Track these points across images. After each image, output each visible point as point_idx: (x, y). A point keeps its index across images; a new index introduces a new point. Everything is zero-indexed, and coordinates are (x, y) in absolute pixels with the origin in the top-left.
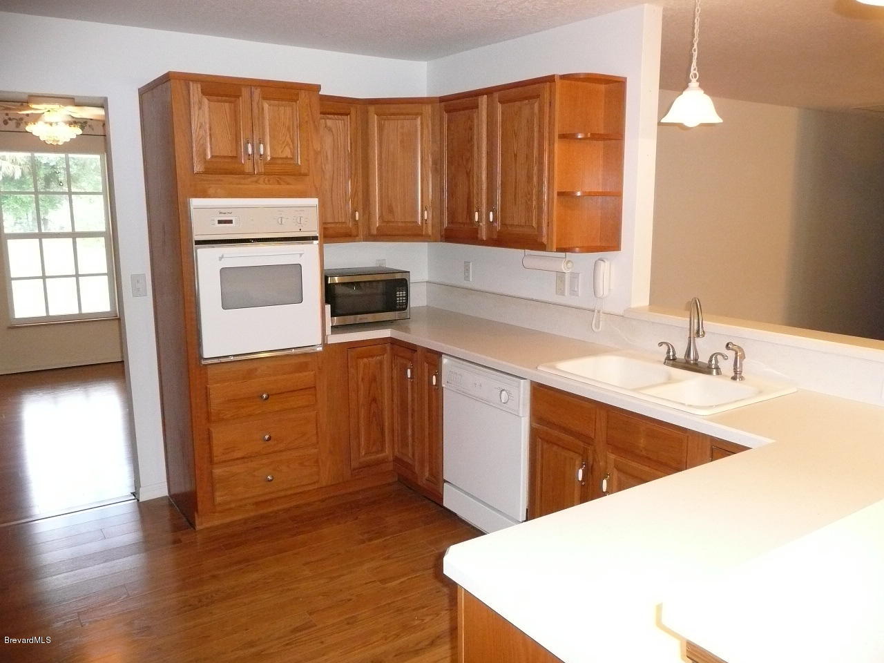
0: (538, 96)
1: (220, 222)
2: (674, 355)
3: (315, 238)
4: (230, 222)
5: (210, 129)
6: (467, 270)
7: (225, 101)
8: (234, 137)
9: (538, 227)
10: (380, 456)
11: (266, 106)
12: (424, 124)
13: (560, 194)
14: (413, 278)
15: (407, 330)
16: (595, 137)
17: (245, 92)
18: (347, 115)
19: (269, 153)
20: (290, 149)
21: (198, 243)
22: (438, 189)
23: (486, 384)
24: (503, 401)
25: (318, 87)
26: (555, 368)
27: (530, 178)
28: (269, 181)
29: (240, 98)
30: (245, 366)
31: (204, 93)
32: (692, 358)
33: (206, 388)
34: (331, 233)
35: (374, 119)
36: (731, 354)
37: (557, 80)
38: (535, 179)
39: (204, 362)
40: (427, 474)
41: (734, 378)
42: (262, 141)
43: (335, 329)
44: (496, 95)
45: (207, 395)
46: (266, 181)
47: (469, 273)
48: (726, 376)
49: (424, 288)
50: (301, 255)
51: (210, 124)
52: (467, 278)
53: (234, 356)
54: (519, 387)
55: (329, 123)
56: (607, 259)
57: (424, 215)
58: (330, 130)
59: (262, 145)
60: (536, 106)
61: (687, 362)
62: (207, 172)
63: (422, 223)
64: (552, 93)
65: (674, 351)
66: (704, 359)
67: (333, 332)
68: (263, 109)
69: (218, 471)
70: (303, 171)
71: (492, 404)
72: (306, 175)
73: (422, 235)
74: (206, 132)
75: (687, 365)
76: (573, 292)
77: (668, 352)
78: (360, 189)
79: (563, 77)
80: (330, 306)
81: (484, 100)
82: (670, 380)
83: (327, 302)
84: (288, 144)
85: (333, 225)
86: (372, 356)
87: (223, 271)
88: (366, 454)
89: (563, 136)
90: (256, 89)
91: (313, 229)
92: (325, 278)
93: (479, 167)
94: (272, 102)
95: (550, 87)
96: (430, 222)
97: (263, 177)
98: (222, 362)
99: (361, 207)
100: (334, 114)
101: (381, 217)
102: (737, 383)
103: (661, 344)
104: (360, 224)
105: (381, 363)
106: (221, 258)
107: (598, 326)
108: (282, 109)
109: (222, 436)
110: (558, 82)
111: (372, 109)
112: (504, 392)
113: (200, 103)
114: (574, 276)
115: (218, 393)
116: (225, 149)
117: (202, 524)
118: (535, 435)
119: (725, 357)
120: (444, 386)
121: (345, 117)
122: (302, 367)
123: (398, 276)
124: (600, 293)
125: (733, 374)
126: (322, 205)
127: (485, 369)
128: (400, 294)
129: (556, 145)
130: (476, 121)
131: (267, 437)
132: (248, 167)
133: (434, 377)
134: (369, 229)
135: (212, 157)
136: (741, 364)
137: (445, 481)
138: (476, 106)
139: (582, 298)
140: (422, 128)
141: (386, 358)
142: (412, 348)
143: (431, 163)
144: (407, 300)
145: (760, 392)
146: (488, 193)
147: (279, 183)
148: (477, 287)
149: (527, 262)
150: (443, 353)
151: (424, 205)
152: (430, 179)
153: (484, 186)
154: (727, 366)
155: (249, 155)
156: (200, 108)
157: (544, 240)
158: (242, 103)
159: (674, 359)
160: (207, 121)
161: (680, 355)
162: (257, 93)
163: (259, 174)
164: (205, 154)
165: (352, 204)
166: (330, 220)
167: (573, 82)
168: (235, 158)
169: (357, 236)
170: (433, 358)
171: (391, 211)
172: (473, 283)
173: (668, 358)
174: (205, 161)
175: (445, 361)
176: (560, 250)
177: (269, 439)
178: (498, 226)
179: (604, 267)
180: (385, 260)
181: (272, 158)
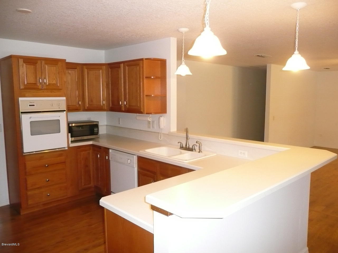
0: (138, 65)
1: (30, 105)
2: (182, 146)
3: (65, 111)
4: (34, 105)
5: (26, 74)
6: (119, 121)
7: (32, 65)
8: (35, 77)
9: (140, 106)
10: (90, 185)
11: (46, 66)
12: (103, 72)
13: (146, 96)
14: (100, 124)
15: (98, 141)
16: (157, 78)
17: (39, 62)
18: (76, 69)
19: (48, 82)
20: (55, 81)
21: (22, 113)
22: (108, 94)
23: (123, 158)
24: (129, 163)
25: (65, 60)
26: (145, 151)
27: (137, 91)
28: (48, 91)
29: (37, 64)
30: (39, 155)
31: (24, 62)
32: (187, 146)
33: (25, 163)
34: (71, 109)
35: (86, 71)
36: (198, 144)
37: (144, 59)
38: (138, 91)
39: (24, 154)
40: (105, 190)
41: (199, 152)
42: (45, 78)
43: (72, 142)
44: (126, 64)
45: (25, 166)
46: (47, 92)
47: (120, 122)
48: (197, 152)
49: (105, 127)
50: (59, 116)
51: (26, 72)
52: (119, 124)
53: (35, 152)
54: (133, 158)
55: (70, 71)
56: (163, 116)
57: (103, 103)
58: (70, 74)
59: (45, 80)
60: (138, 67)
61: (186, 148)
62: (25, 89)
63: (103, 105)
64: (143, 64)
65: (182, 145)
66: (191, 147)
67: (71, 143)
68: (45, 67)
69: (29, 193)
70: (60, 88)
71: (125, 164)
72: (61, 89)
73: (103, 109)
74: (25, 75)
75: (186, 149)
76: (153, 127)
77: (181, 145)
78: (81, 94)
79: (146, 59)
80: (70, 134)
81: (122, 65)
82: (181, 153)
83: (69, 132)
84: (54, 79)
85: (71, 106)
86: (86, 151)
87: (31, 122)
88: (84, 185)
89: (146, 78)
90: (43, 61)
91: (64, 107)
92: (68, 124)
93: (121, 87)
94: (49, 65)
95: (142, 62)
96: (105, 105)
97: (46, 90)
98: (31, 154)
99: (81, 99)
100: (71, 68)
101: (88, 103)
102: (200, 153)
103: (178, 143)
104: (81, 105)
105: (89, 153)
106: (30, 118)
107: (161, 138)
108: (52, 68)
109: (31, 180)
110: (145, 61)
111: (85, 67)
112: (129, 160)
113: (23, 65)
114: (153, 122)
115: (29, 165)
116: (32, 80)
117: (23, 213)
118: (139, 173)
119: (196, 146)
120: (110, 159)
121: (75, 70)
122: (60, 155)
123: (95, 123)
124: (161, 127)
125: (199, 151)
126: (67, 100)
127: (122, 153)
128: (96, 129)
129: (145, 80)
130: (120, 72)
131: (48, 180)
132: (40, 87)
133: (107, 157)
134: (84, 107)
135: (27, 83)
136: (201, 148)
137: (112, 192)
138: (119, 67)
139: (155, 129)
140: (102, 74)
141: (91, 151)
142: (100, 147)
143: (105, 85)
144: (98, 131)
145: (205, 156)
146: (124, 96)
147: (51, 92)
148: (122, 126)
149: (138, 118)
150: (110, 148)
151: (103, 99)
152: (105, 91)
153: (123, 93)
154: (197, 148)
155: (40, 83)
156: (22, 67)
157: (142, 110)
158: (38, 65)
159: (183, 147)
160: (25, 71)
161: (184, 146)
162: (43, 62)
163: (44, 89)
164: (24, 82)
165: (78, 99)
166: (70, 104)
167: (150, 60)
168: (35, 84)
169: (80, 110)
170: (106, 150)
171: (92, 101)
172: (121, 125)
173: (181, 147)
174: (25, 85)
175: (110, 151)
176: (147, 114)
177: (49, 180)
178: (127, 106)
179: (162, 119)
180: (91, 118)
181: (49, 84)
